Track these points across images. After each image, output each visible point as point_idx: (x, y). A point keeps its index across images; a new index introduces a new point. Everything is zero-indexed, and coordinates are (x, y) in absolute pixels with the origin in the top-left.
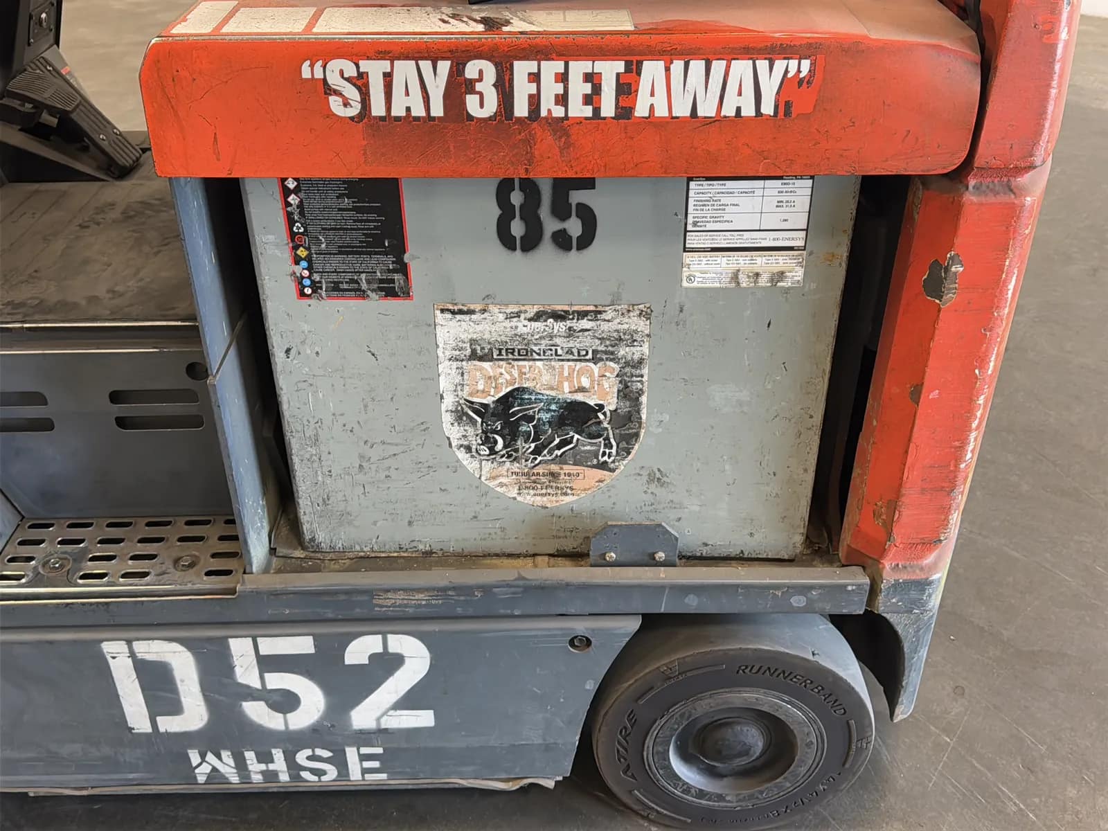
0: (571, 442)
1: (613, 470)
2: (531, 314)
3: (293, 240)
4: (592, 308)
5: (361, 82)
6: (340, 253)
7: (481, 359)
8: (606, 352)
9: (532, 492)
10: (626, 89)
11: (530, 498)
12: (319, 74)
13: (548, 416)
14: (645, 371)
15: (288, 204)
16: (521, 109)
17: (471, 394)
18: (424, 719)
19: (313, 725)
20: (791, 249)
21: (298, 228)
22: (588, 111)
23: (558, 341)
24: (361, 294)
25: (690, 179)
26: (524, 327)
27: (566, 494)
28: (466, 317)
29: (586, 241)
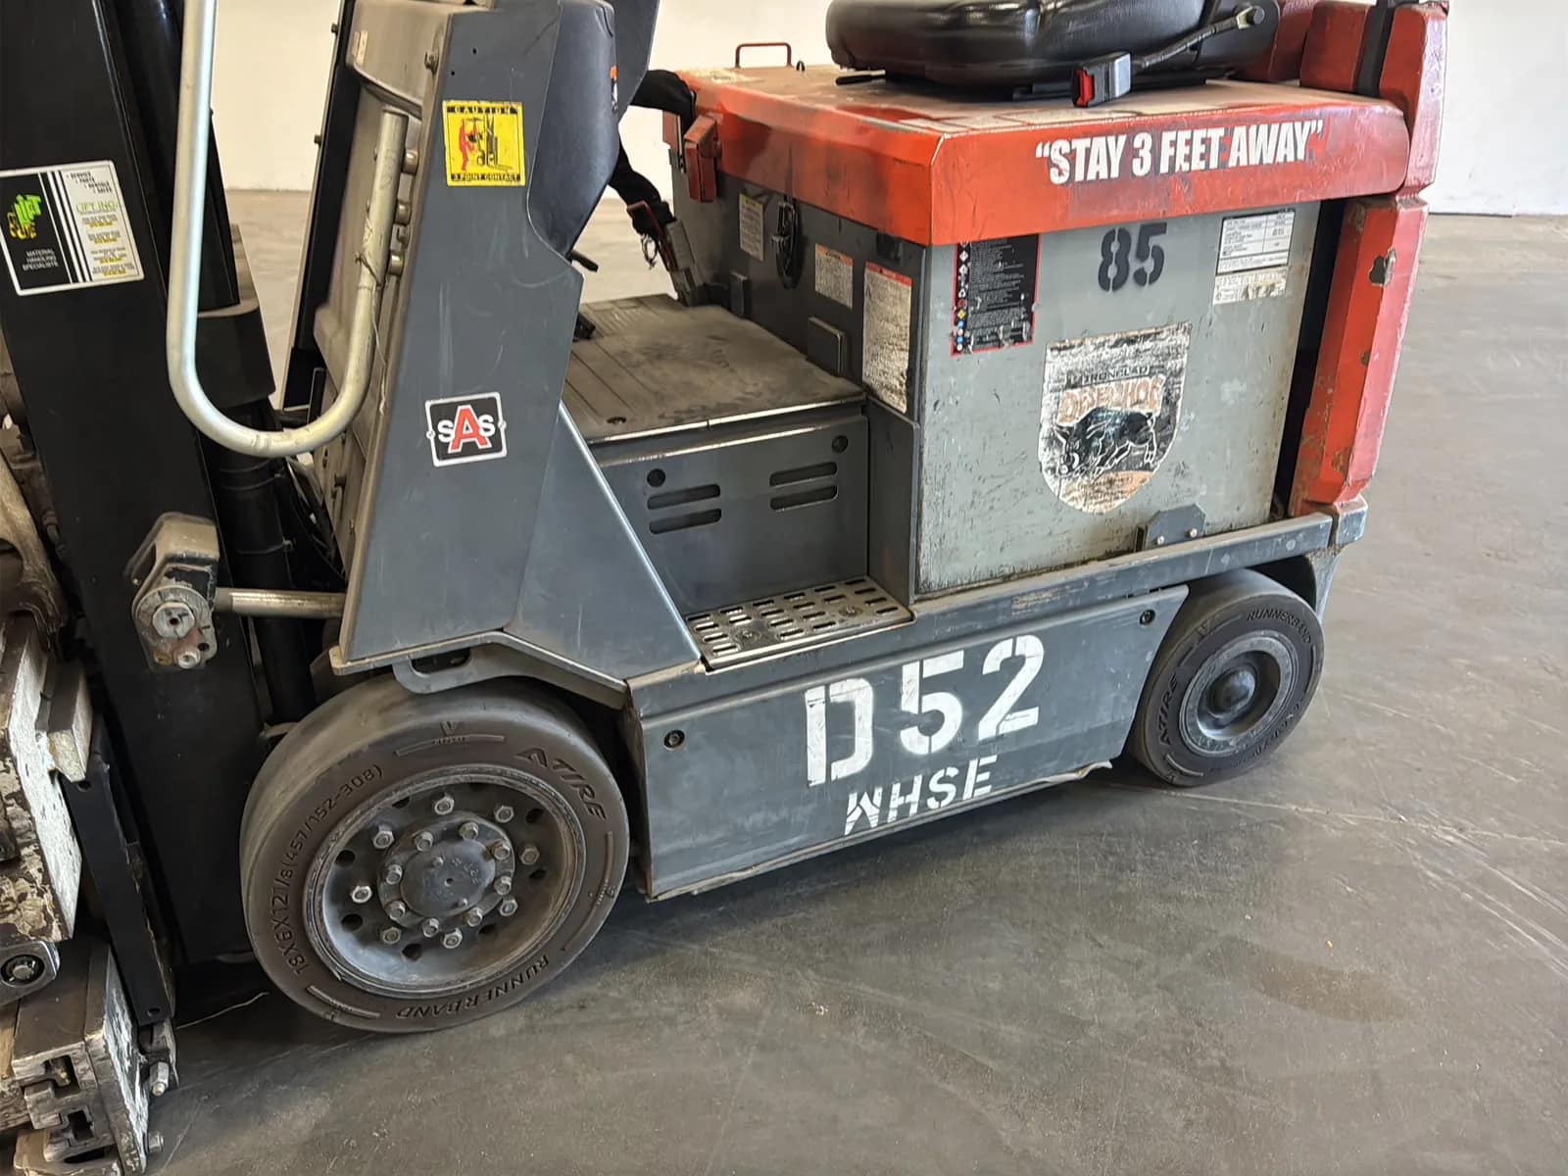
0: (1126, 450)
1: (1151, 470)
2: (1111, 343)
3: (956, 305)
4: (1153, 331)
5: (1071, 157)
6: (988, 310)
7: (1074, 387)
8: (1159, 367)
9: (1094, 501)
10: (1225, 144)
11: (1093, 508)
12: (1046, 154)
13: (1113, 429)
14: (1183, 379)
15: (958, 274)
16: (1164, 168)
17: (1062, 420)
18: (1030, 717)
19: (951, 743)
20: (1279, 265)
21: (962, 294)
22: (1202, 165)
23: (1128, 362)
24: (999, 344)
25: (1224, 219)
26: (1106, 354)
27: (1117, 498)
28: (1068, 352)
29: (1156, 274)
